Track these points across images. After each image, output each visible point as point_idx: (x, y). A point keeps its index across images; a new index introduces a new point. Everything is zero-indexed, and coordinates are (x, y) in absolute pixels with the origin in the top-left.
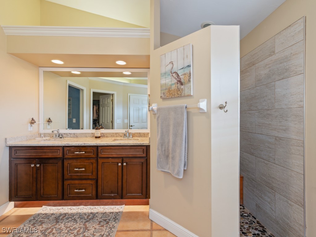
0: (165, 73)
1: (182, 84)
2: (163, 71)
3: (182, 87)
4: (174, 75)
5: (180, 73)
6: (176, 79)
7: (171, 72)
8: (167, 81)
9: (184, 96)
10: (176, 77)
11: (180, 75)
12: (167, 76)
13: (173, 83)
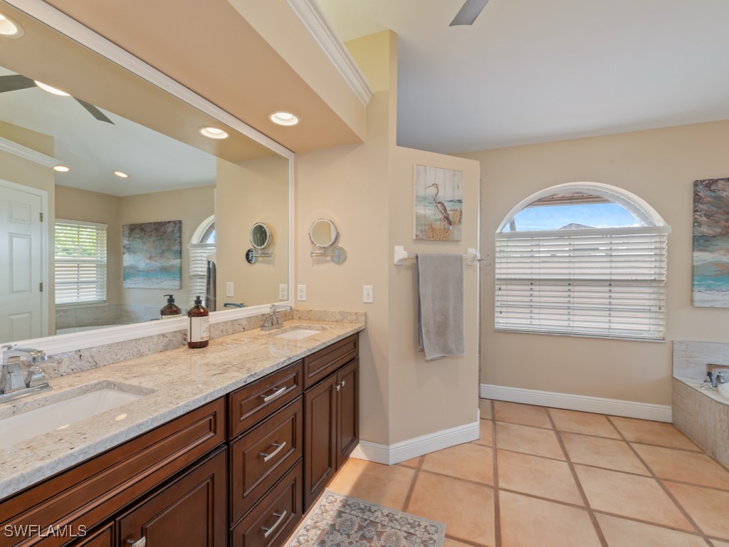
0: (425, 199)
1: (450, 223)
2: (422, 193)
3: (451, 227)
4: (439, 205)
5: (449, 206)
6: (442, 213)
7: (435, 200)
8: (428, 212)
9: (453, 241)
10: (443, 211)
11: (448, 209)
12: (427, 204)
13: (437, 217)
